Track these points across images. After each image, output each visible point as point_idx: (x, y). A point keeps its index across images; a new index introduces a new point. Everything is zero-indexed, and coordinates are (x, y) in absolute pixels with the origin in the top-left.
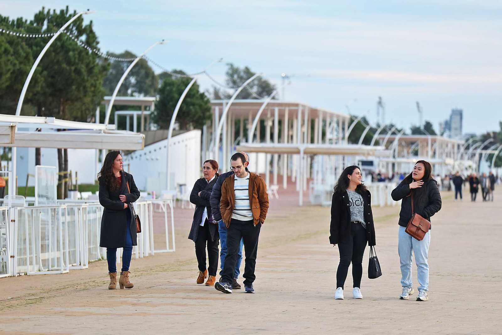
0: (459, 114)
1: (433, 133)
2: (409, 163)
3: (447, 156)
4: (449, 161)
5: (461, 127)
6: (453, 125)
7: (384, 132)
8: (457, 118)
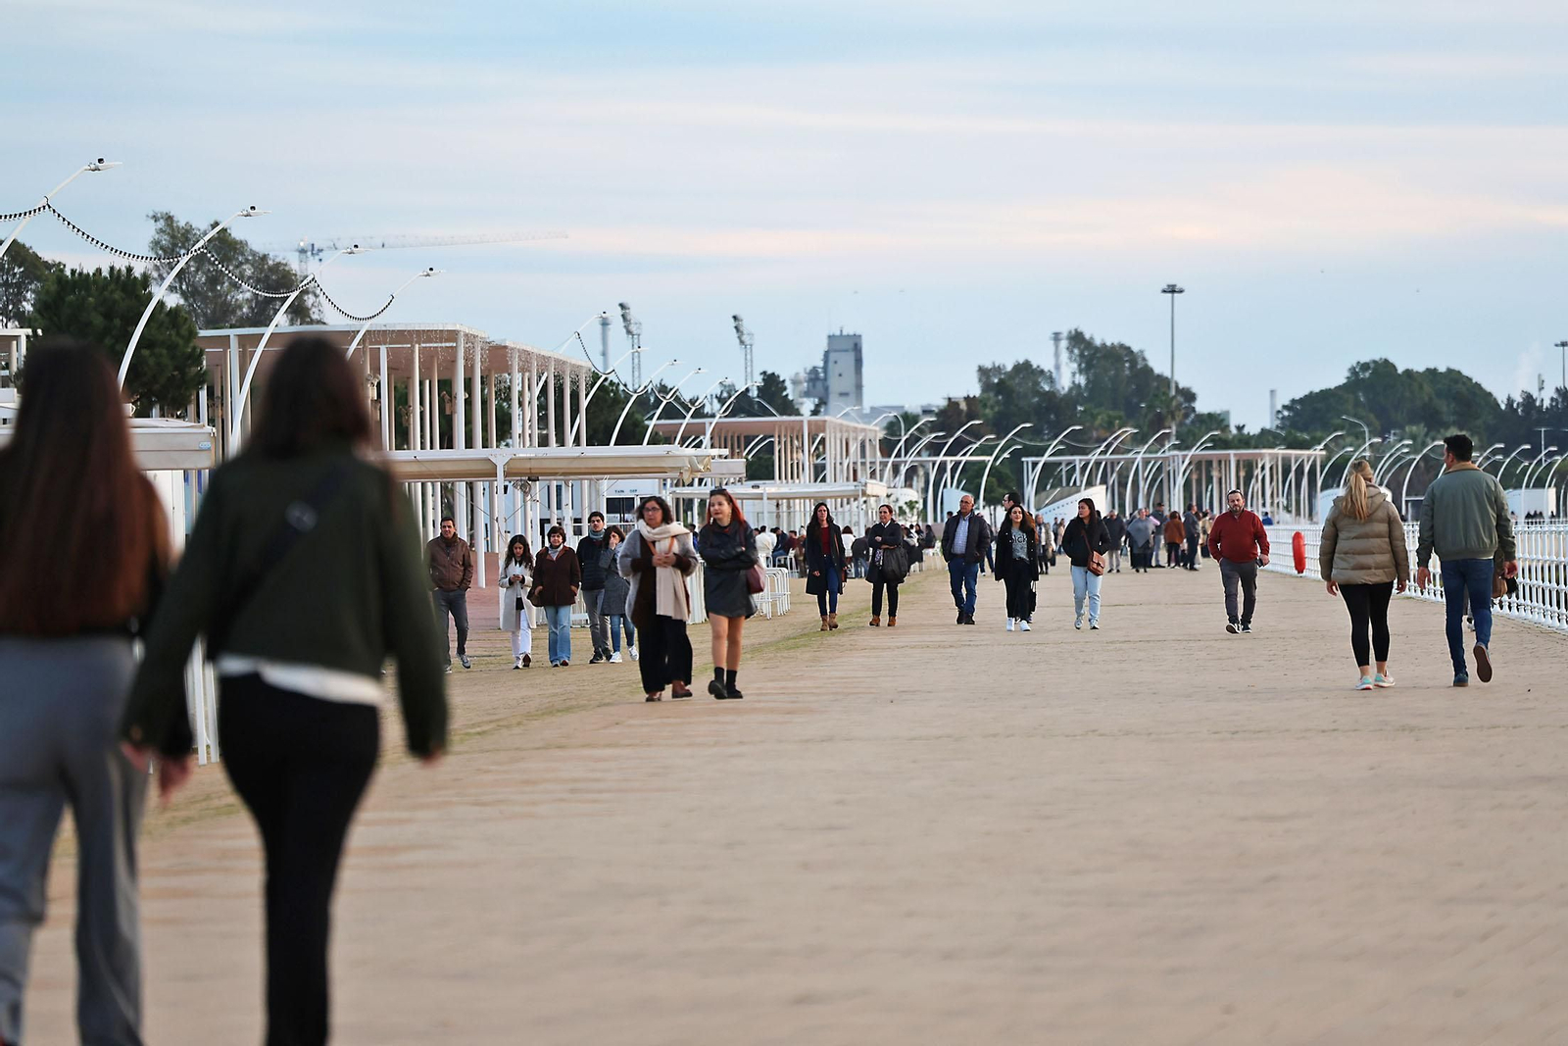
0: (848, 349)
1: (788, 408)
2: (760, 497)
3: (873, 474)
4: (877, 488)
5: (859, 387)
6: (836, 385)
7: (671, 412)
8: (847, 360)
